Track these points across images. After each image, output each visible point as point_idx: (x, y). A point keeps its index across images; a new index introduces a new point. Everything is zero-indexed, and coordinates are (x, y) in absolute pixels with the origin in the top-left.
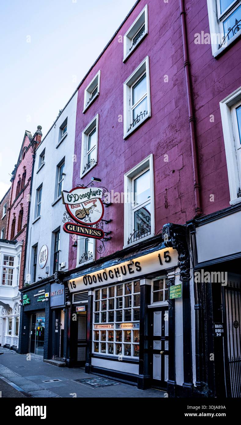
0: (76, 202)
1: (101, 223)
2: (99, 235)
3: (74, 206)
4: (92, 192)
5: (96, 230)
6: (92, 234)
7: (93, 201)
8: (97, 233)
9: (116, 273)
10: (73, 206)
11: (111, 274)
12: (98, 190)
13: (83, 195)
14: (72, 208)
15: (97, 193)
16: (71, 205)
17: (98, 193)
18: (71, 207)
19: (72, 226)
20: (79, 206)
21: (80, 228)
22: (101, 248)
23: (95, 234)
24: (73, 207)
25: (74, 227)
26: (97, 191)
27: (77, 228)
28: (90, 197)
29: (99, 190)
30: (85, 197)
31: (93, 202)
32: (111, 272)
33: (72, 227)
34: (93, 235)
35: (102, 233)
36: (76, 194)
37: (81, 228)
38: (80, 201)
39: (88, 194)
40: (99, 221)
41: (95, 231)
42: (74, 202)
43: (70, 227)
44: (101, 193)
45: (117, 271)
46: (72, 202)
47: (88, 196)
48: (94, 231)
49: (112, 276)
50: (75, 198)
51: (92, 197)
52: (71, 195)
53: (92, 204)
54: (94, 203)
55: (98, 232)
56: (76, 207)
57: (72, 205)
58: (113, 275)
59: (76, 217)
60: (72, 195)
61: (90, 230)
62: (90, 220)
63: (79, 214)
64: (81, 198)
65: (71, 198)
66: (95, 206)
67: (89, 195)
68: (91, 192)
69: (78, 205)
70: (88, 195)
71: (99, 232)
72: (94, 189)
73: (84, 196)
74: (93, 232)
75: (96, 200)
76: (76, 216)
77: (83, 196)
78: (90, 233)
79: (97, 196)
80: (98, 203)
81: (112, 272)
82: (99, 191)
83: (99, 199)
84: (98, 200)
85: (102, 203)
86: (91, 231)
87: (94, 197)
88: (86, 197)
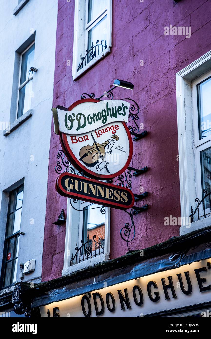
0: (82, 131)
1: (127, 174)
2: (124, 200)
3: (77, 138)
4: (110, 109)
5: (119, 189)
6: (112, 198)
7: (112, 128)
8: (120, 195)
9: (165, 288)
10: (75, 139)
11: (153, 291)
12: (121, 106)
13: (94, 115)
14: (73, 142)
15: (120, 112)
16: (72, 136)
17: (122, 112)
18: (72, 140)
19: (73, 180)
20: (86, 137)
21: (88, 185)
22: (128, 229)
23: (117, 198)
24: (75, 141)
25: (76, 182)
26: (119, 107)
27: (83, 184)
28: (106, 119)
29: (123, 104)
30: (97, 120)
31: (111, 131)
32: (152, 286)
33: (74, 184)
34: (113, 201)
35: (130, 195)
36: (81, 114)
37: (91, 186)
38: (88, 128)
39: (104, 114)
40: (123, 170)
41: (117, 193)
42: (78, 129)
43: (70, 182)
44: (127, 111)
45: (167, 283)
46: (73, 131)
47: (102, 118)
48: (115, 192)
49: (154, 296)
50: (79, 121)
51: (110, 119)
52: (73, 116)
53: (109, 134)
54: (114, 132)
55: (122, 193)
56: (81, 140)
57: (74, 135)
58: (157, 294)
59: (81, 162)
60: (74, 114)
61: (108, 190)
62: (107, 169)
63: (86, 155)
64: (90, 121)
65: (72, 121)
66: (116, 138)
67: (105, 116)
68: (108, 109)
69: (84, 137)
70: (103, 116)
71: (124, 194)
72: (115, 103)
73: (95, 117)
74: (113, 194)
75: (118, 126)
76: (81, 159)
77: (93, 117)
78: (108, 197)
79: (120, 118)
80: (121, 132)
81: (156, 286)
82: (122, 108)
83: (124, 123)
84: (121, 126)
85: (130, 131)
86: (110, 191)
87: (114, 119)
88: (100, 119)
